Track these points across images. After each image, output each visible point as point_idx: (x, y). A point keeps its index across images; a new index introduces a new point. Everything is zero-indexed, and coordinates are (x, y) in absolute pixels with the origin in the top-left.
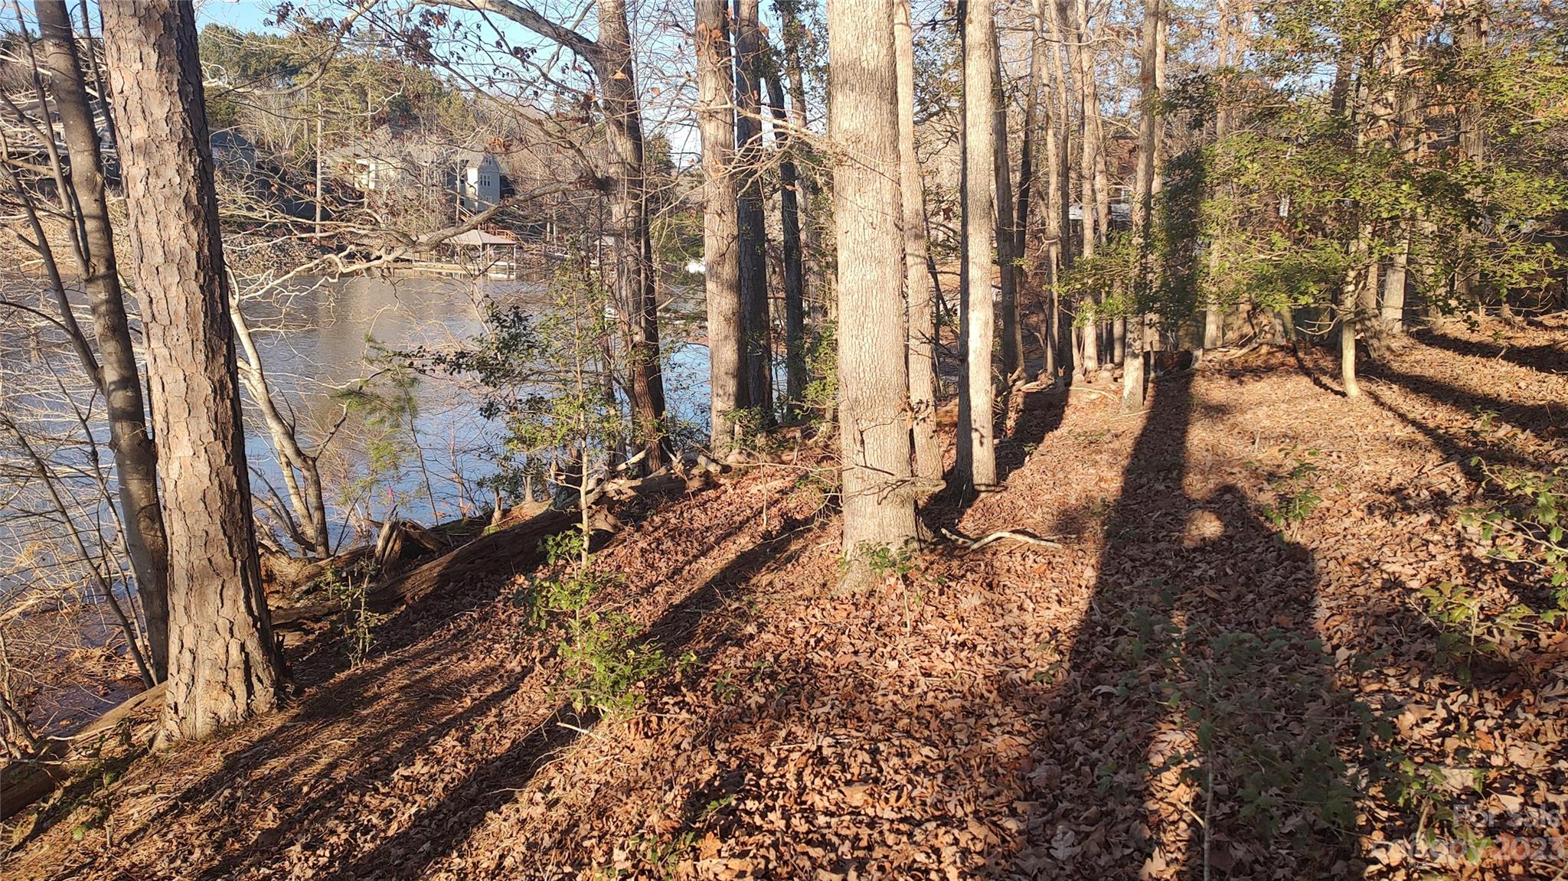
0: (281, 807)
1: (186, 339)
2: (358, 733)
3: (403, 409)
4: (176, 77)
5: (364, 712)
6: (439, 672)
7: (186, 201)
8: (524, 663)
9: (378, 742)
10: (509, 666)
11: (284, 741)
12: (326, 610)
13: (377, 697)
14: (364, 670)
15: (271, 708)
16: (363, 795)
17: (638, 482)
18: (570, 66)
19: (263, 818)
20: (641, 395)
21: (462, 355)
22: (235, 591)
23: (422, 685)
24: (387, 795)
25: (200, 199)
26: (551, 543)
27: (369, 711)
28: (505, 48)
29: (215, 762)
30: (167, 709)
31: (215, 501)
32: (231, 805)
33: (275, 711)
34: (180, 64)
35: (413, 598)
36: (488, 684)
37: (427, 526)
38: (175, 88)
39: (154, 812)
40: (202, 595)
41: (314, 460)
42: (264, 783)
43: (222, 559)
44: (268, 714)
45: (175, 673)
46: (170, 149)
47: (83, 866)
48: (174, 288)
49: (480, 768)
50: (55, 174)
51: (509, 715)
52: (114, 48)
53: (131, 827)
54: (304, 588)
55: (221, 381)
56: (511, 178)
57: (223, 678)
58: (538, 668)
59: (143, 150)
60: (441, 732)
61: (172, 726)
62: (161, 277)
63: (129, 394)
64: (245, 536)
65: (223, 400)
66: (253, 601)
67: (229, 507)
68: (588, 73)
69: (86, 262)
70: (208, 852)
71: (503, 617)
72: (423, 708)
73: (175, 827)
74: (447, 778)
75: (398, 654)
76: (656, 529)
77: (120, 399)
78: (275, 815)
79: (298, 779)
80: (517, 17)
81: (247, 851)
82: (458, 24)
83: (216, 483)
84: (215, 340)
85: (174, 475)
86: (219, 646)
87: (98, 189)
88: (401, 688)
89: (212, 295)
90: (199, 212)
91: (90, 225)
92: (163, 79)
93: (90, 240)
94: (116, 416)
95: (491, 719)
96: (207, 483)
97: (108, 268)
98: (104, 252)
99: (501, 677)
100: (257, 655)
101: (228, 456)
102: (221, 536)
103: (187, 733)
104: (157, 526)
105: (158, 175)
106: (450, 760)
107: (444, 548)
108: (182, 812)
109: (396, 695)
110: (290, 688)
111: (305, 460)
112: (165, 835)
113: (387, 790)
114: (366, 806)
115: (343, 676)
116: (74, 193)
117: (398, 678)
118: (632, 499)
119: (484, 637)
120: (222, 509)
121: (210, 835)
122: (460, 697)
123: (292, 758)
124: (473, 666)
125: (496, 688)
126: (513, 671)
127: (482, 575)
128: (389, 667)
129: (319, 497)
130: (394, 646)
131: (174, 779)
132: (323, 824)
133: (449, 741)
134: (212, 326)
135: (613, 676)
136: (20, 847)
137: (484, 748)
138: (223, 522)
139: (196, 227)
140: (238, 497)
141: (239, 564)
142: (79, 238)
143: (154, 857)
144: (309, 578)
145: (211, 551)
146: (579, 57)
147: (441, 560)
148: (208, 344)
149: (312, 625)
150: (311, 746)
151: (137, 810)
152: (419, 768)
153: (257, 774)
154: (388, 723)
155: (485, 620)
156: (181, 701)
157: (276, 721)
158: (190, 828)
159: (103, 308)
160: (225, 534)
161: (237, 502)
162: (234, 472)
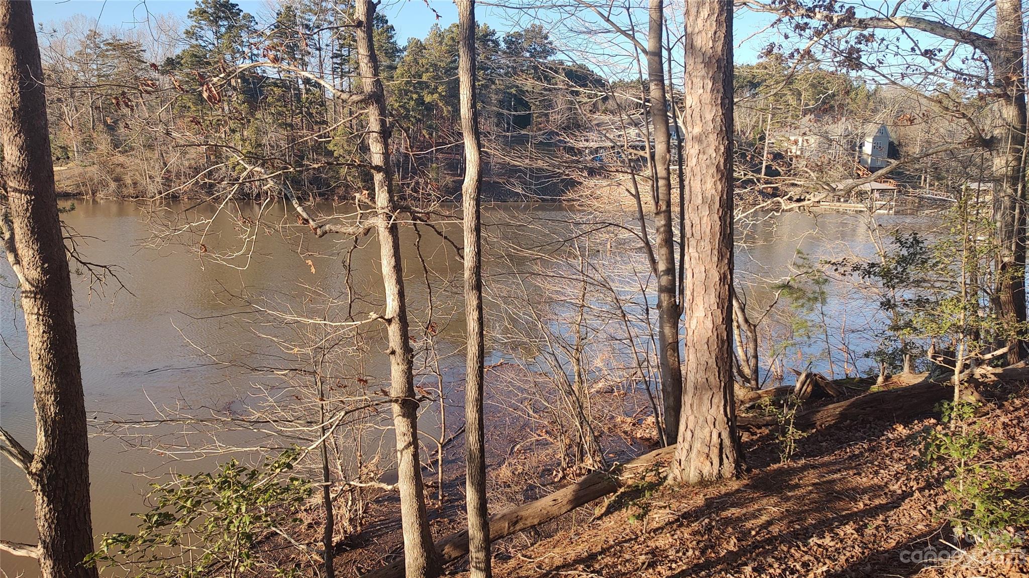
0: (739, 540)
1: (708, 248)
2: (785, 506)
3: (816, 299)
4: (720, 95)
5: (790, 494)
6: (840, 480)
7: (718, 167)
8: (904, 489)
9: (799, 515)
10: (892, 488)
11: (740, 499)
12: (765, 422)
13: (797, 486)
14: (789, 467)
15: (732, 476)
16: (790, 548)
17: (999, 370)
18: (970, 57)
19: (728, 542)
20: (1005, 303)
21: (873, 265)
22: (719, 400)
23: (828, 486)
24: (806, 553)
25: (725, 165)
26: (946, 406)
27: (793, 494)
28: (918, 52)
29: (700, 501)
30: (675, 462)
31: (714, 345)
32: (709, 529)
33: (734, 478)
34: (723, 87)
35: (821, 426)
36: (876, 496)
37: (829, 378)
38: (719, 101)
39: (667, 520)
40: (701, 399)
41: (755, 326)
42: (728, 522)
43: (714, 380)
44: (730, 479)
45: (681, 442)
46: (713, 138)
47: (631, 539)
48: (705, 218)
49: (873, 554)
50: (648, 156)
51: (893, 522)
52: (690, 82)
53: (655, 525)
54: (747, 405)
55: (724, 274)
56: (896, 143)
57: (707, 452)
58: (917, 495)
59: (698, 139)
60: (844, 520)
61: (677, 472)
62: (699, 211)
63: (670, 278)
64: (727, 368)
65: (724, 285)
66: (728, 408)
67: (721, 350)
68: (984, 61)
69: (657, 203)
70: (697, 553)
71: (887, 452)
72: (829, 501)
73: (678, 532)
74: (848, 554)
75: (811, 461)
76: (1016, 409)
77: (665, 280)
78: (735, 543)
79: (748, 525)
80: (929, 29)
81: (719, 561)
82: (883, 40)
83: (715, 334)
84: (724, 249)
85: (693, 327)
86: (707, 431)
87: (667, 162)
88: (814, 484)
89: (725, 222)
90: (724, 173)
91: (661, 183)
92: (714, 97)
93: (660, 191)
94: (662, 290)
95: (879, 522)
96: (710, 333)
97: (667, 207)
98: (666, 198)
99: (885, 494)
100: (727, 442)
101: (723, 319)
102: (715, 366)
103: (684, 479)
104: (676, 355)
105: (704, 153)
106: (850, 543)
107: (841, 397)
108: (681, 525)
109: (810, 488)
110: (744, 467)
111: (749, 326)
112: (673, 535)
113: (805, 549)
114: (792, 556)
115: (776, 466)
116: (655, 166)
117: (812, 477)
118: (995, 384)
119: (872, 463)
120: (717, 350)
121: (698, 544)
122: (856, 501)
123: (744, 511)
124: (864, 481)
125: (883, 501)
126: (895, 492)
127: (871, 419)
128: (805, 468)
129: (756, 350)
130: (808, 455)
131: (678, 504)
132: (765, 558)
133: (849, 529)
134: (723, 240)
135: (992, 517)
136: (600, 518)
137: (875, 542)
138: (717, 358)
139: (721, 183)
140: (726, 344)
141: (723, 384)
142: (655, 190)
143: (667, 546)
144: (751, 400)
145: (708, 374)
146: (977, 50)
147: (842, 403)
148: (720, 252)
149: (756, 430)
150: (756, 507)
151: (659, 517)
152: (827, 541)
153: (724, 514)
154: (805, 505)
155: (873, 451)
156: (683, 459)
157: (735, 485)
158: (686, 536)
159: (662, 229)
160: (717, 365)
161: (725, 347)
162: (726, 329)
